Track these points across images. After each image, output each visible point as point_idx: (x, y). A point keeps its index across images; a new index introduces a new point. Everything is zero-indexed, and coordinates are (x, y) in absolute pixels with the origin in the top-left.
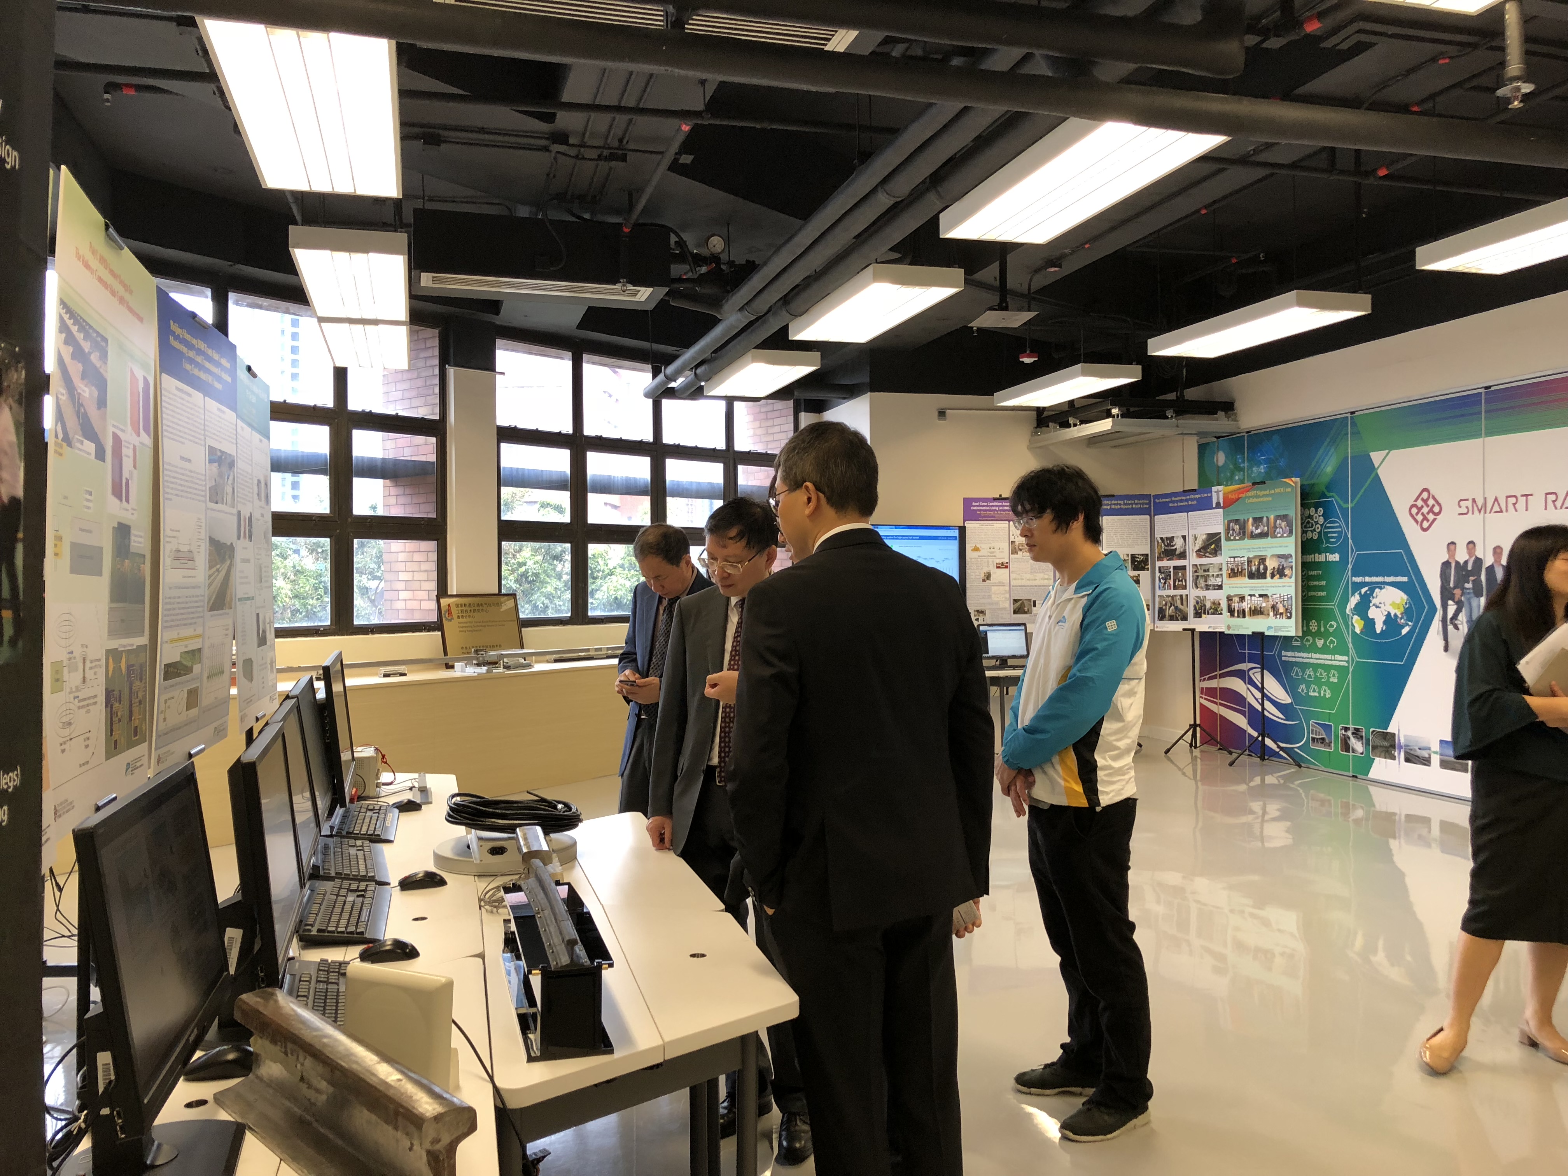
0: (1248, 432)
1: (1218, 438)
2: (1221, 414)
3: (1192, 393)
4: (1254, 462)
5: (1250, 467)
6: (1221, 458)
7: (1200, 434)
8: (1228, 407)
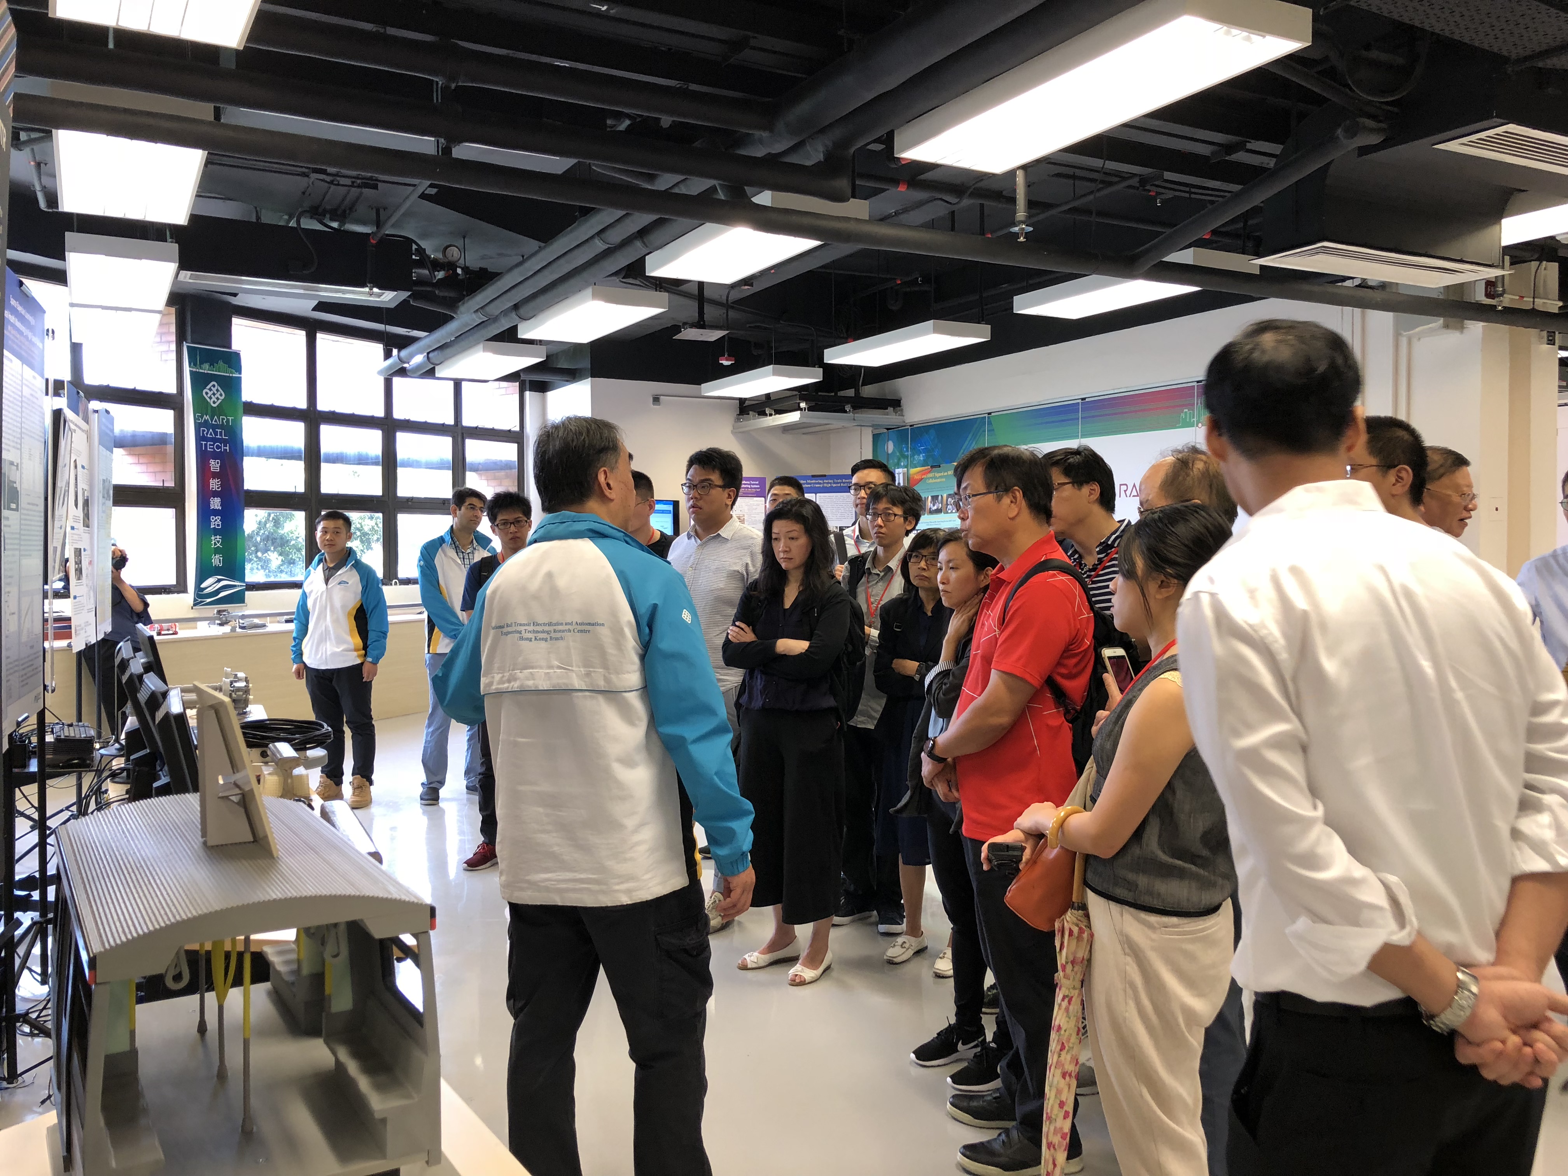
0: (911, 426)
1: (888, 429)
2: (890, 409)
3: (869, 391)
4: (916, 452)
5: (913, 456)
6: (890, 447)
7: (875, 426)
8: (896, 404)
